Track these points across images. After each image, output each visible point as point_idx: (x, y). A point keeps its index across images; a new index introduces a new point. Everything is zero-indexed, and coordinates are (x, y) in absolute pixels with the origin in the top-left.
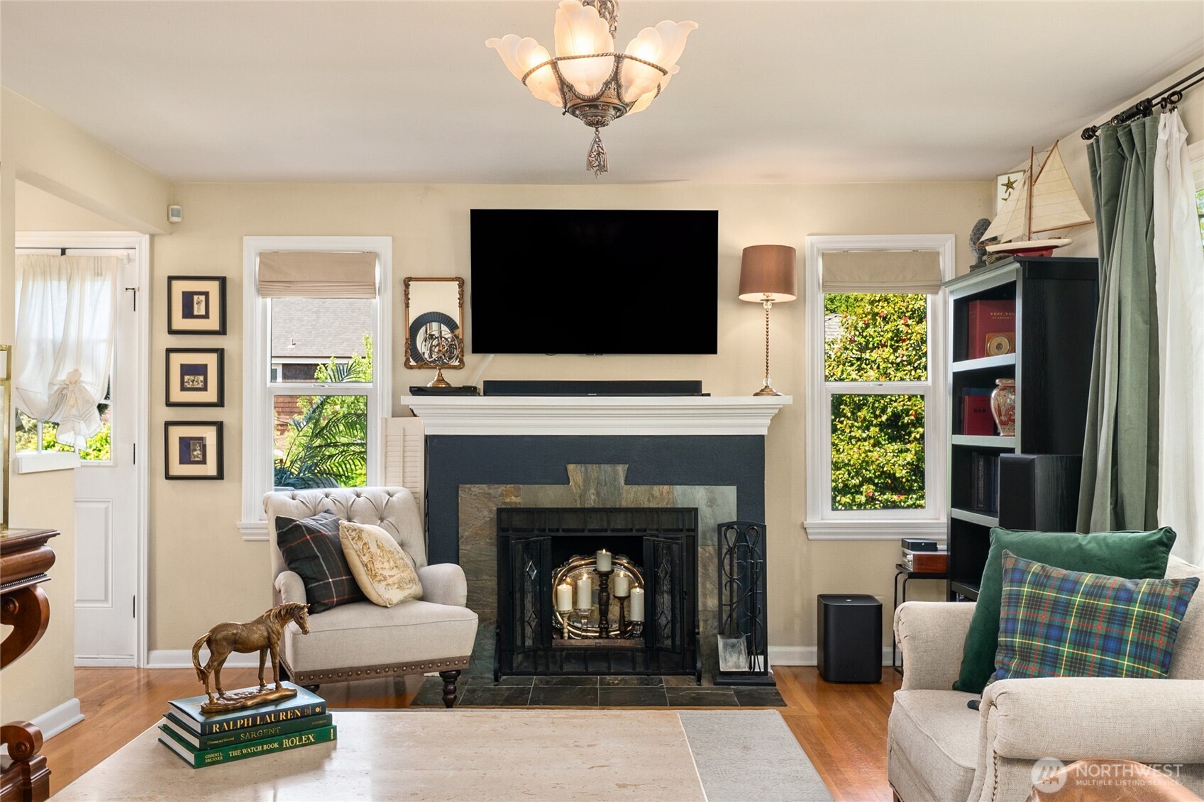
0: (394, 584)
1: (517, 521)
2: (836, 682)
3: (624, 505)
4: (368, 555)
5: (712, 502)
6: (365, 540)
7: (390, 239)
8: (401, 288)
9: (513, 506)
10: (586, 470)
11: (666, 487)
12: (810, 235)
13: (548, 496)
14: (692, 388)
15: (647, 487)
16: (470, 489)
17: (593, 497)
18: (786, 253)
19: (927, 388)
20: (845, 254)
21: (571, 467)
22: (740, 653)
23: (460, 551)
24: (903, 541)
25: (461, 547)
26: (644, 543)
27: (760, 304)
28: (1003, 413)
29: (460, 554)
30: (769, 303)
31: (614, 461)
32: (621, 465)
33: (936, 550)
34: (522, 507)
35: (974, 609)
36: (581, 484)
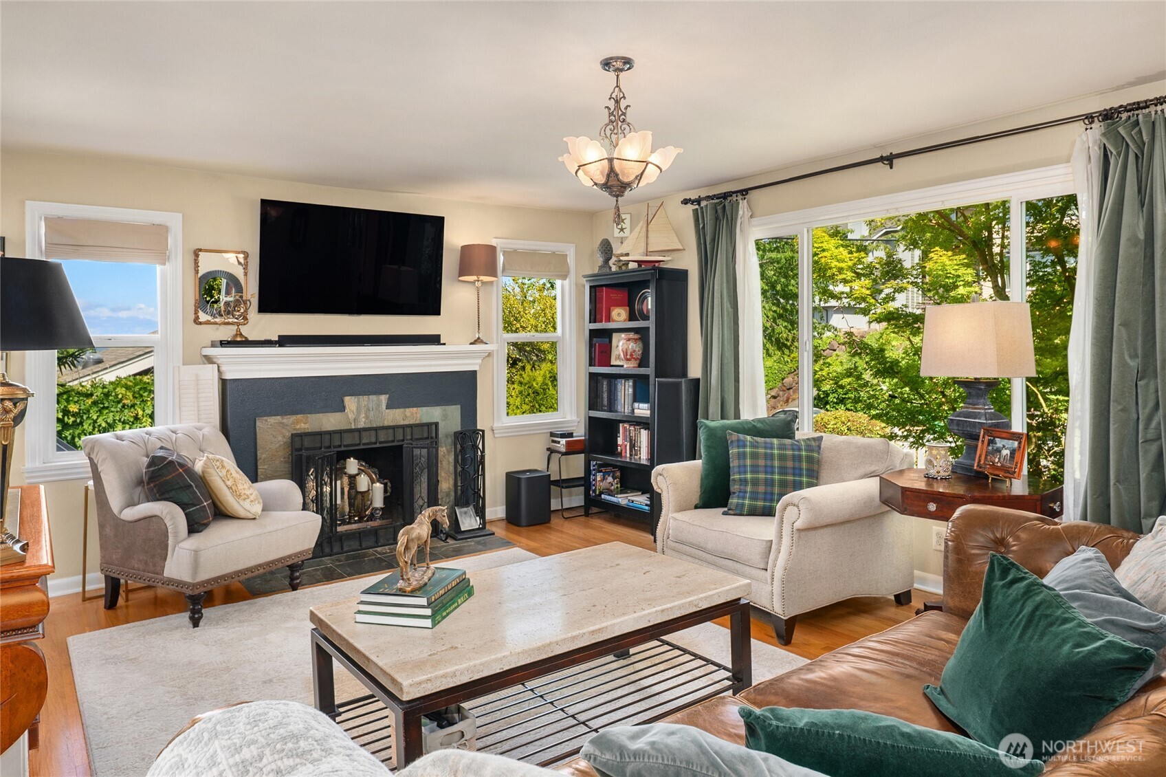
0: (255, 500)
1: (307, 443)
2: (526, 526)
3: (386, 424)
4: (231, 480)
5: (445, 417)
6: (227, 468)
7: (181, 215)
8: (192, 257)
9: (303, 431)
10: (358, 400)
11: (415, 409)
12: (495, 238)
13: (329, 422)
14: (434, 340)
15: (402, 410)
16: (266, 421)
17: (363, 420)
18: (492, 250)
19: (558, 337)
20: (515, 251)
21: (347, 399)
22: (471, 517)
23: (259, 470)
24: (551, 433)
25: (259, 467)
26: (404, 450)
27: (473, 283)
28: (629, 354)
29: (259, 472)
30: (480, 282)
31: (379, 392)
32: (383, 396)
33: (572, 437)
34: (310, 431)
35: (701, 465)
36: (355, 411)
